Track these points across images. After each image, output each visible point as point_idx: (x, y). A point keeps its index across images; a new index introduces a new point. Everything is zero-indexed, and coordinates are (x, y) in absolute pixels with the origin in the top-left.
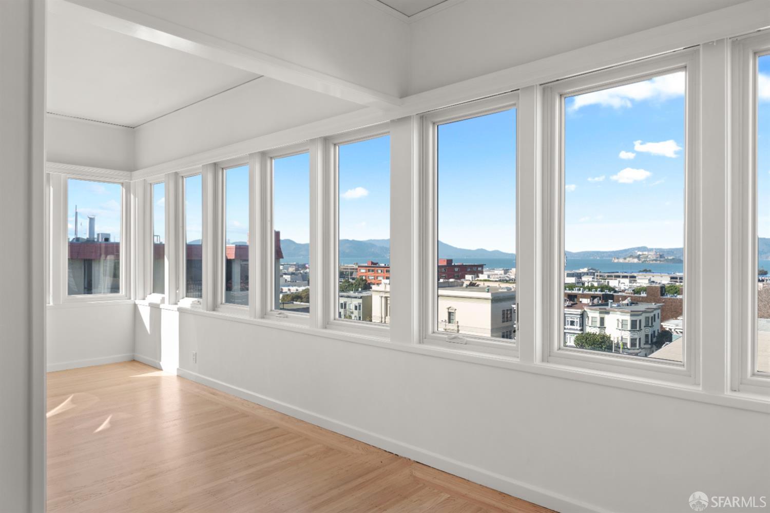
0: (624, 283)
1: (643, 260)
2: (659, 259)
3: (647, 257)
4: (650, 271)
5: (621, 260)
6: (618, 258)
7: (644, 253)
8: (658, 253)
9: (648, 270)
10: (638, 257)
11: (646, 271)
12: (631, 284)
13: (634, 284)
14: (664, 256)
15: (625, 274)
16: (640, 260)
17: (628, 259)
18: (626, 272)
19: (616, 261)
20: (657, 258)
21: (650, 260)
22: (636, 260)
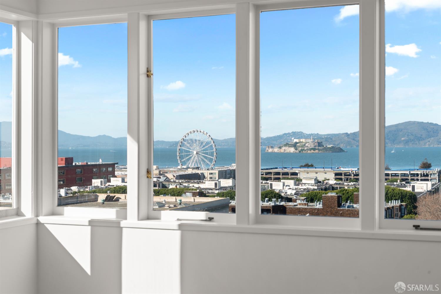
0: (289, 186)
1: (300, 148)
2: (317, 148)
3: (305, 145)
4: (312, 166)
5: (276, 150)
6: (272, 147)
7: (302, 140)
8: (316, 141)
9: (310, 164)
10: (295, 145)
11: (307, 166)
12: (297, 187)
13: (300, 187)
14: (323, 144)
15: (286, 170)
16: (296, 149)
17: (284, 148)
18: (286, 168)
19: (270, 150)
20: (315, 146)
21: (307, 149)
22: (292, 150)
